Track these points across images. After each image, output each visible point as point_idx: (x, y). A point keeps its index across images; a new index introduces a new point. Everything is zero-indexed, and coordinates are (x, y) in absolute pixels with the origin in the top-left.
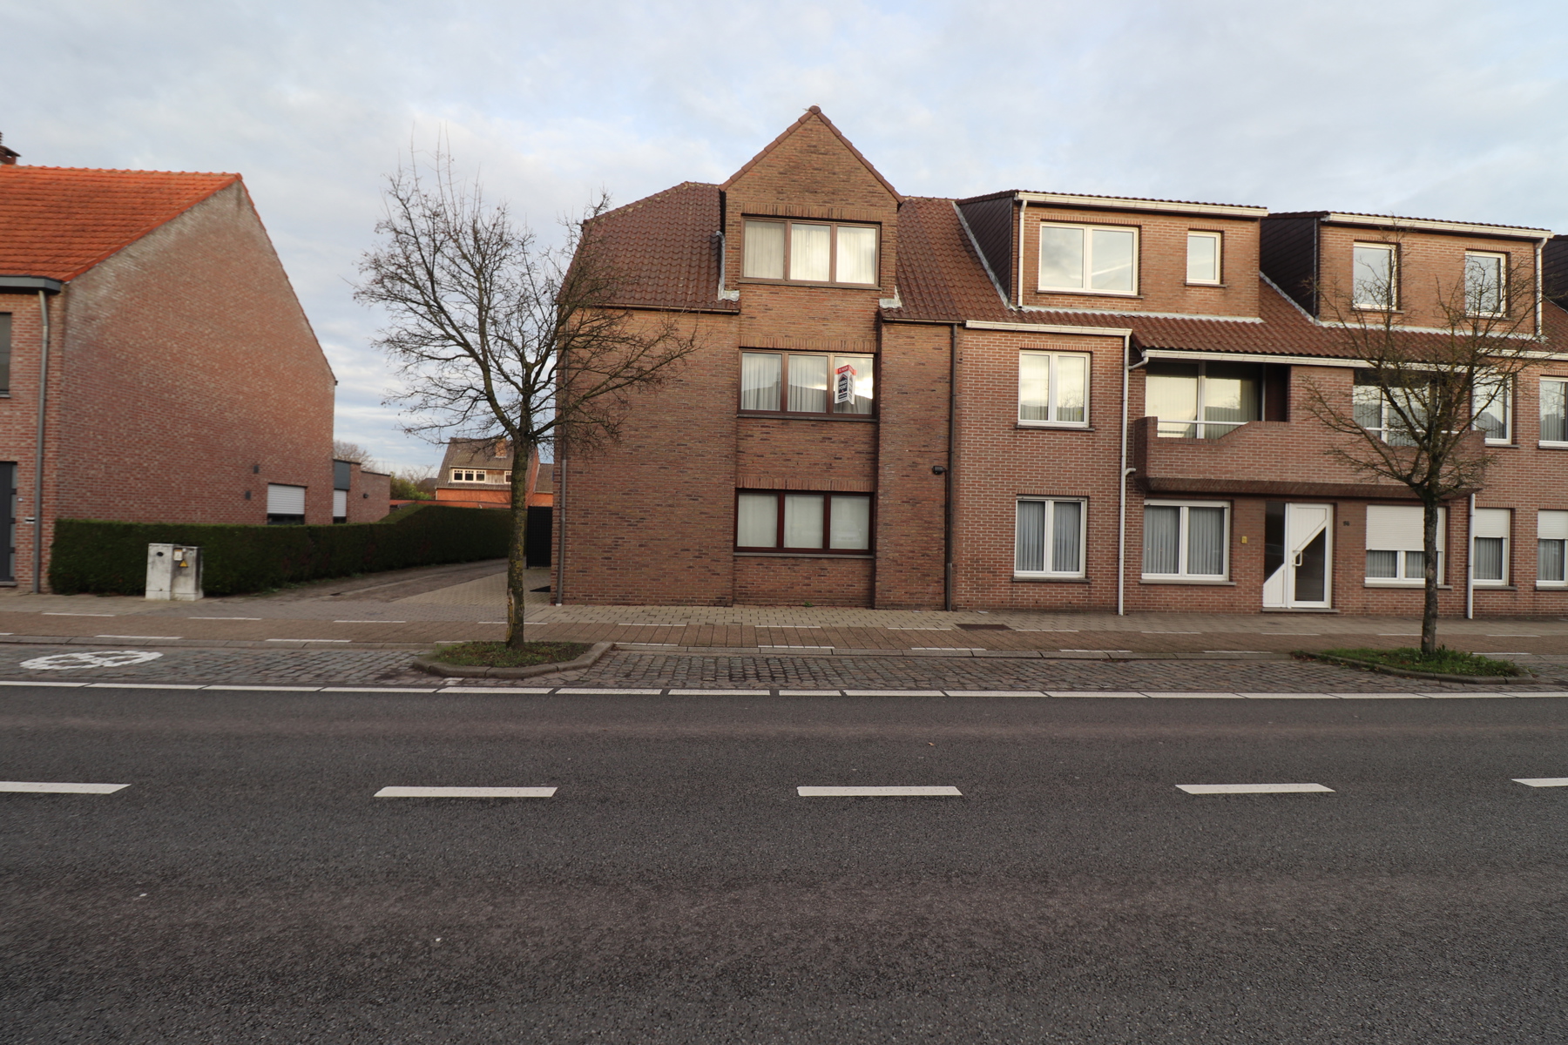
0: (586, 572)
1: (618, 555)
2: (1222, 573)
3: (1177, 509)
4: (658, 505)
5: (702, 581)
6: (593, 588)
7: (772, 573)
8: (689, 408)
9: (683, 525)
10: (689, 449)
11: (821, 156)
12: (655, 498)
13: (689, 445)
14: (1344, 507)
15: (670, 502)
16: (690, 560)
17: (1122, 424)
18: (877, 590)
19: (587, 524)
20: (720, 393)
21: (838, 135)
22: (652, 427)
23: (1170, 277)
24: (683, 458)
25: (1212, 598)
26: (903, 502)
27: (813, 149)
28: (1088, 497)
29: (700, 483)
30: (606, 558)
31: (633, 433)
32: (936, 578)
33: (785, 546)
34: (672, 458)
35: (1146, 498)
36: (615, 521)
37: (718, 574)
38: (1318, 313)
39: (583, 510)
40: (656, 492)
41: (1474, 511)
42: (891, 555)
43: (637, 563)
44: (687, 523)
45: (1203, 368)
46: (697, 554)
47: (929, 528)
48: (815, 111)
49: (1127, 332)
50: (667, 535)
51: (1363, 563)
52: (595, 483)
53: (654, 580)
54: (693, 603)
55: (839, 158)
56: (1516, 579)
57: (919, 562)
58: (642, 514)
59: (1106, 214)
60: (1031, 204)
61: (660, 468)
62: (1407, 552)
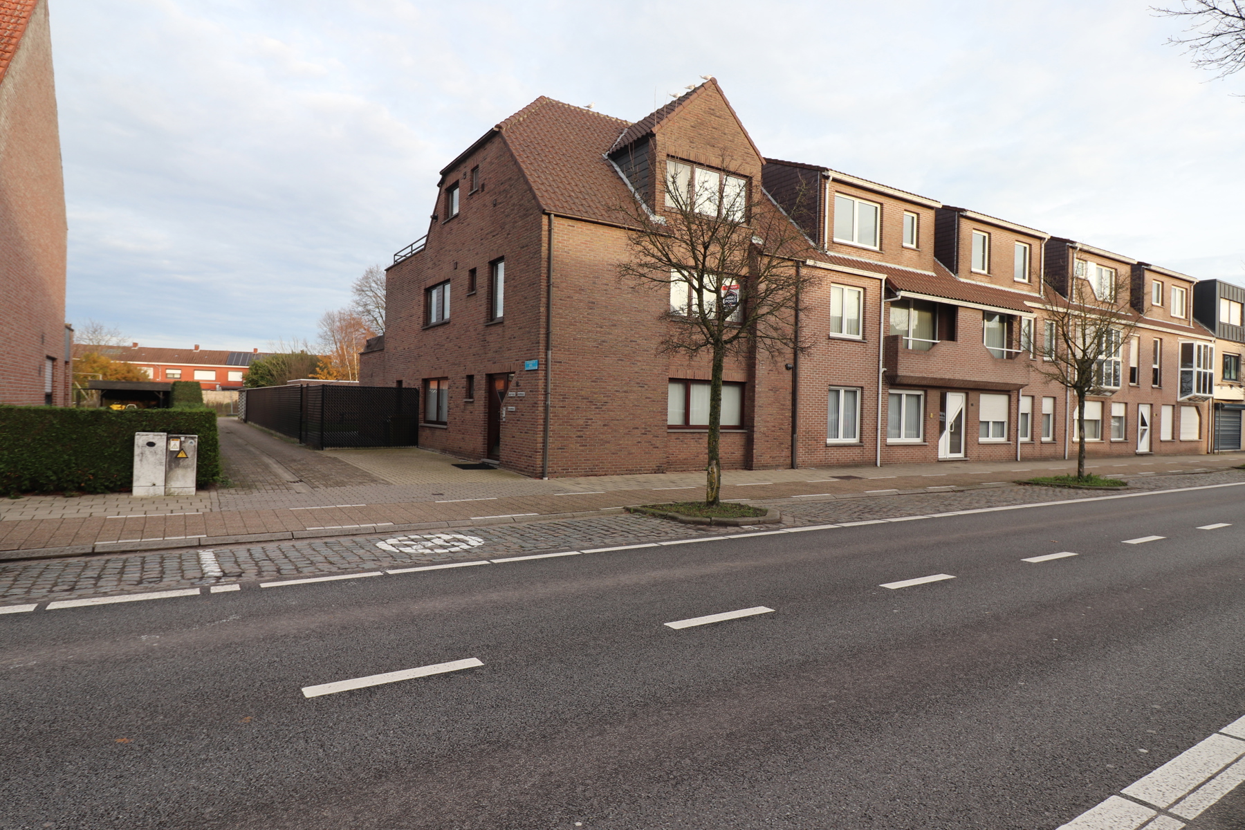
0: (564, 449)
1: (588, 433)
2: (919, 437)
3: (900, 395)
4: (617, 391)
5: (647, 453)
6: (569, 463)
7: (685, 445)
8: (639, 311)
9: (634, 408)
10: (638, 345)
11: (717, 118)
12: (615, 386)
13: (639, 341)
14: (972, 394)
15: (625, 389)
16: (639, 437)
17: (879, 338)
18: (754, 455)
19: (564, 407)
20: (659, 300)
21: (727, 105)
22: (613, 325)
23: (896, 240)
24: (634, 353)
25: (918, 453)
26: (769, 390)
27: (711, 112)
28: (862, 388)
29: (646, 373)
30: (579, 437)
31: (599, 329)
32: (787, 446)
33: (691, 424)
34: (627, 352)
35: (890, 388)
36: (586, 405)
37: (657, 448)
38: (957, 272)
39: (562, 395)
40: (615, 380)
41: (1021, 398)
42: (762, 429)
43: (602, 440)
44: (637, 406)
45: (912, 303)
46: (643, 431)
47: (783, 409)
48: (713, 81)
49: (884, 277)
50: (623, 416)
51: (978, 429)
52: (571, 372)
53: (613, 454)
54: (641, 472)
55: (728, 123)
56: (1035, 437)
57: (778, 434)
58: (605, 398)
59: (867, 192)
60: (835, 180)
61: (618, 360)
62: (993, 422)
